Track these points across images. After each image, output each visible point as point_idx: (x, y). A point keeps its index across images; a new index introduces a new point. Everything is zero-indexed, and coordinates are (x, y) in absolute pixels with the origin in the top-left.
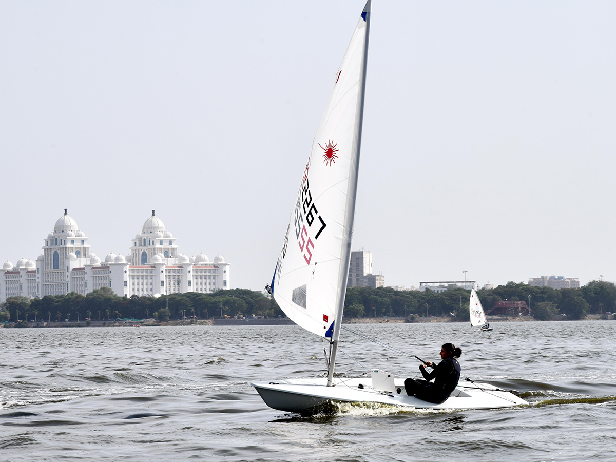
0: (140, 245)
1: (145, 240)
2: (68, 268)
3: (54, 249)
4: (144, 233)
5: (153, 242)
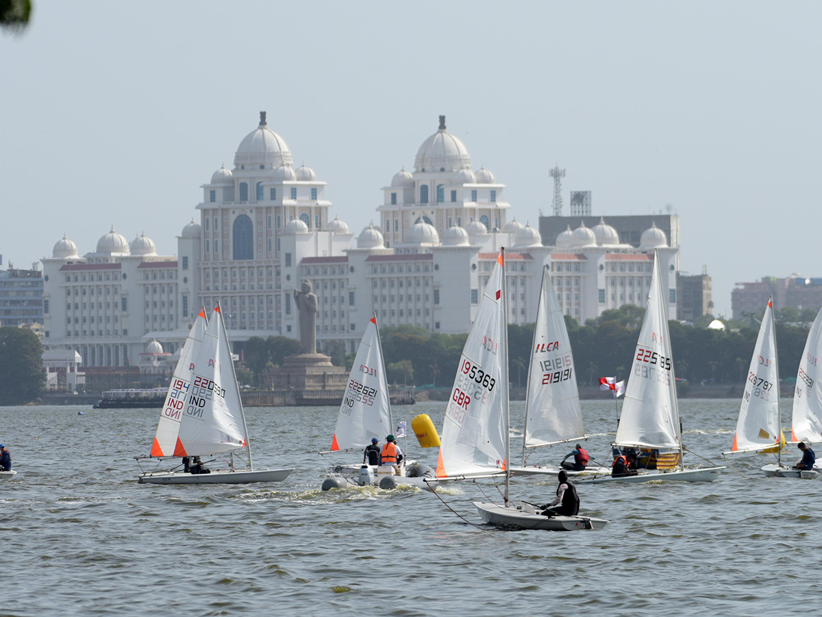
0: (409, 200)
1: (424, 189)
2: (289, 257)
3: (236, 209)
4: (423, 170)
5: (454, 194)
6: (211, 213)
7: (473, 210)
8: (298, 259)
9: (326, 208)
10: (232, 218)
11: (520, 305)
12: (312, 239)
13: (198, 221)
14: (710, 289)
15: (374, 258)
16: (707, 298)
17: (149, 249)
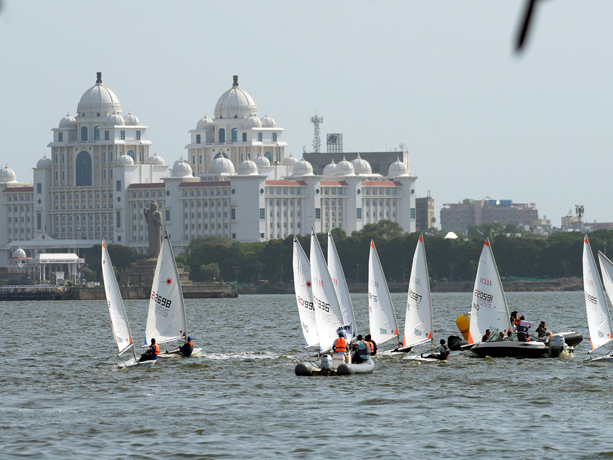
0: (210, 140)
1: (222, 131)
2: (119, 184)
3: (78, 148)
4: (221, 117)
5: (245, 135)
6: (59, 150)
7: (259, 148)
8: (126, 185)
9: (148, 146)
10: (76, 154)
11: (297, 220)
12: (137, 169)
13: (49, 156)
14: (433, 208)
15: (185, 185)
16: (431, 215)
17: (10, 177)
